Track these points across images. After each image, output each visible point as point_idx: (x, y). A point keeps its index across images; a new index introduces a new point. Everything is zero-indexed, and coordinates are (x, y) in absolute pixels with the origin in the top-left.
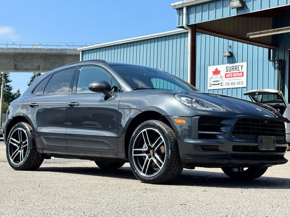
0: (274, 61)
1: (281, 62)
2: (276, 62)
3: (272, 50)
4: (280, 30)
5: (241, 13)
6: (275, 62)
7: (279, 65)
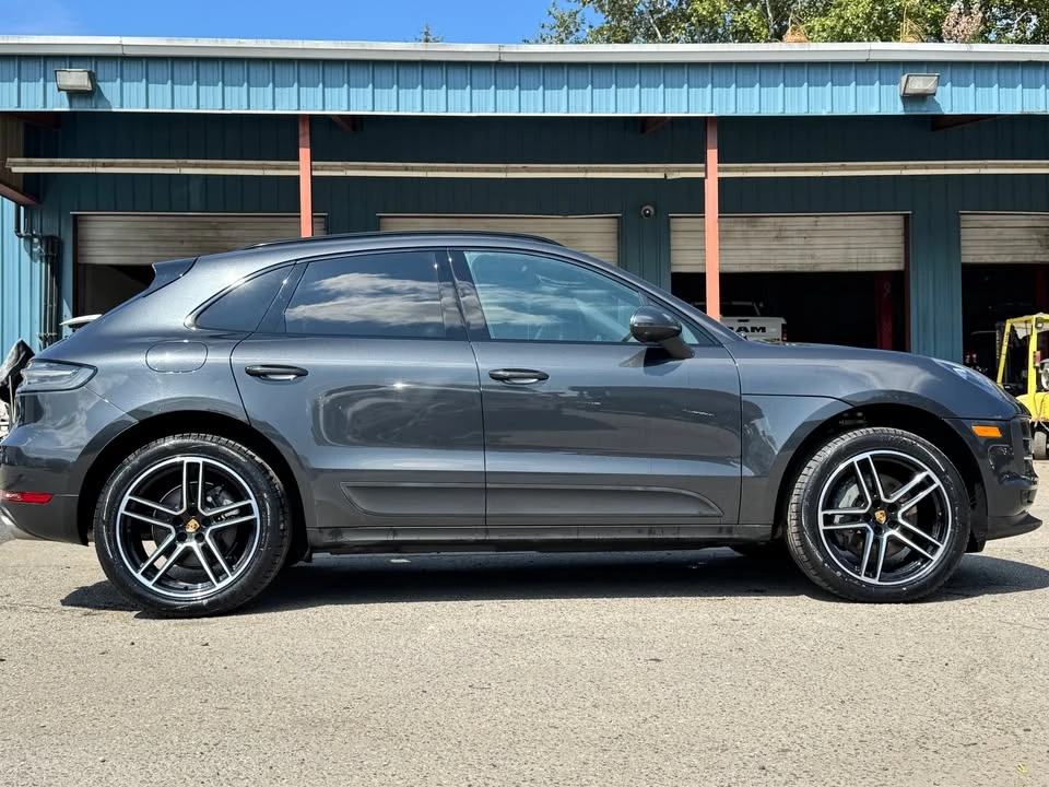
0: (29, 239)
1: (53, 242)
2: (36, 240)
3: (22, 208)
4: (112, 165)
5: (82, 106)
6: (32, 241)
7: (47, 251)
